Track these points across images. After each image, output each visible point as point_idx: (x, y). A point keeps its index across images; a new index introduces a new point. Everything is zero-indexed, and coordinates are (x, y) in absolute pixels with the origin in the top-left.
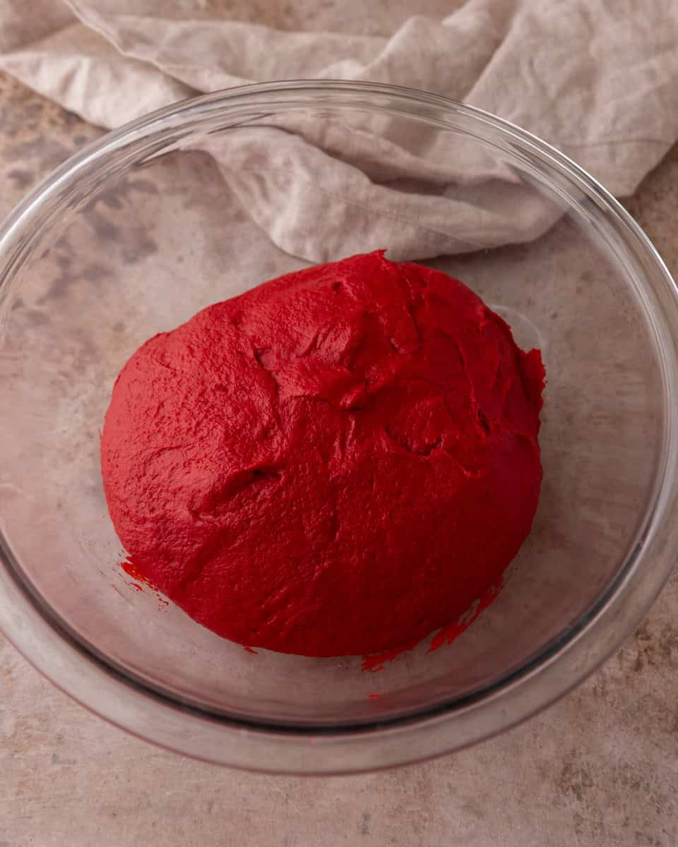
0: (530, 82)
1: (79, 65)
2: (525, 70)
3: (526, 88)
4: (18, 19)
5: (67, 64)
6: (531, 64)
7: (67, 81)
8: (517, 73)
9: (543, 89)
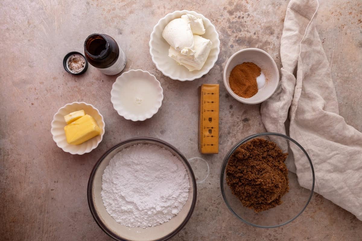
0: (331, 154)
1: (295, 31)
2: (335, 152)
3: (329, 153)
4: (302, 7)
5: (294, 28)
6: (337, 154)
7: (289, 30)
8: (332, 151)
9: (330, 158)
